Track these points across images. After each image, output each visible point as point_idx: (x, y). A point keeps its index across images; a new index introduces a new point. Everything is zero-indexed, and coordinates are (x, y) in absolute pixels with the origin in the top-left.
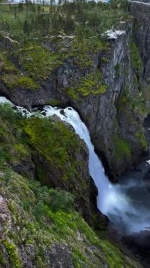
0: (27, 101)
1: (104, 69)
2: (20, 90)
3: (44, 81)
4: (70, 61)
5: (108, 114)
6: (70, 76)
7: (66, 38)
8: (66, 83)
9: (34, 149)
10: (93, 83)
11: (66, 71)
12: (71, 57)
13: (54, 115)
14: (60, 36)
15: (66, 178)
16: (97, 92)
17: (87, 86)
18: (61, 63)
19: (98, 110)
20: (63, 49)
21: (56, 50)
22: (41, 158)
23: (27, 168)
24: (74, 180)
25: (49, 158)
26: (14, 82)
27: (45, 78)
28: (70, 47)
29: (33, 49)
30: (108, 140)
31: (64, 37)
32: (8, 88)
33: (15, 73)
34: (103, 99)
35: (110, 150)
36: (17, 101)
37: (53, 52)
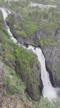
0: (23, 42)
1: (57, 36)
2: (21, 37)
3: (30, 35)
4: (43, 29)
5: (56, 55)
6: (42, 35)
7: (43, 21)
8: (40, 38)
9: (17, 58)
10: (51, 40)
11: (41, 33)
12: (43, 28)
13: (31, 49)
14: (41, 20)
15: (26, 73)
16: (52, 44)
17: (48, 41)
18: (39, 30)
19: (52, 52)
20: (41, 25)
21: (38, 25)
22: (18, 63)
23: (12, 64)
24: (30, 75)
25: (21, 63)
26: (19, 33)
27: (31, 34)
28: (44, 24)
29: (29, 23)
30: (55, 67)
31: (42, 20)
32: (17, 35)
33: (21, 30)
34: (55, 48)
35: (55, 71)
36: (19, 41)
37: (37, 25)
